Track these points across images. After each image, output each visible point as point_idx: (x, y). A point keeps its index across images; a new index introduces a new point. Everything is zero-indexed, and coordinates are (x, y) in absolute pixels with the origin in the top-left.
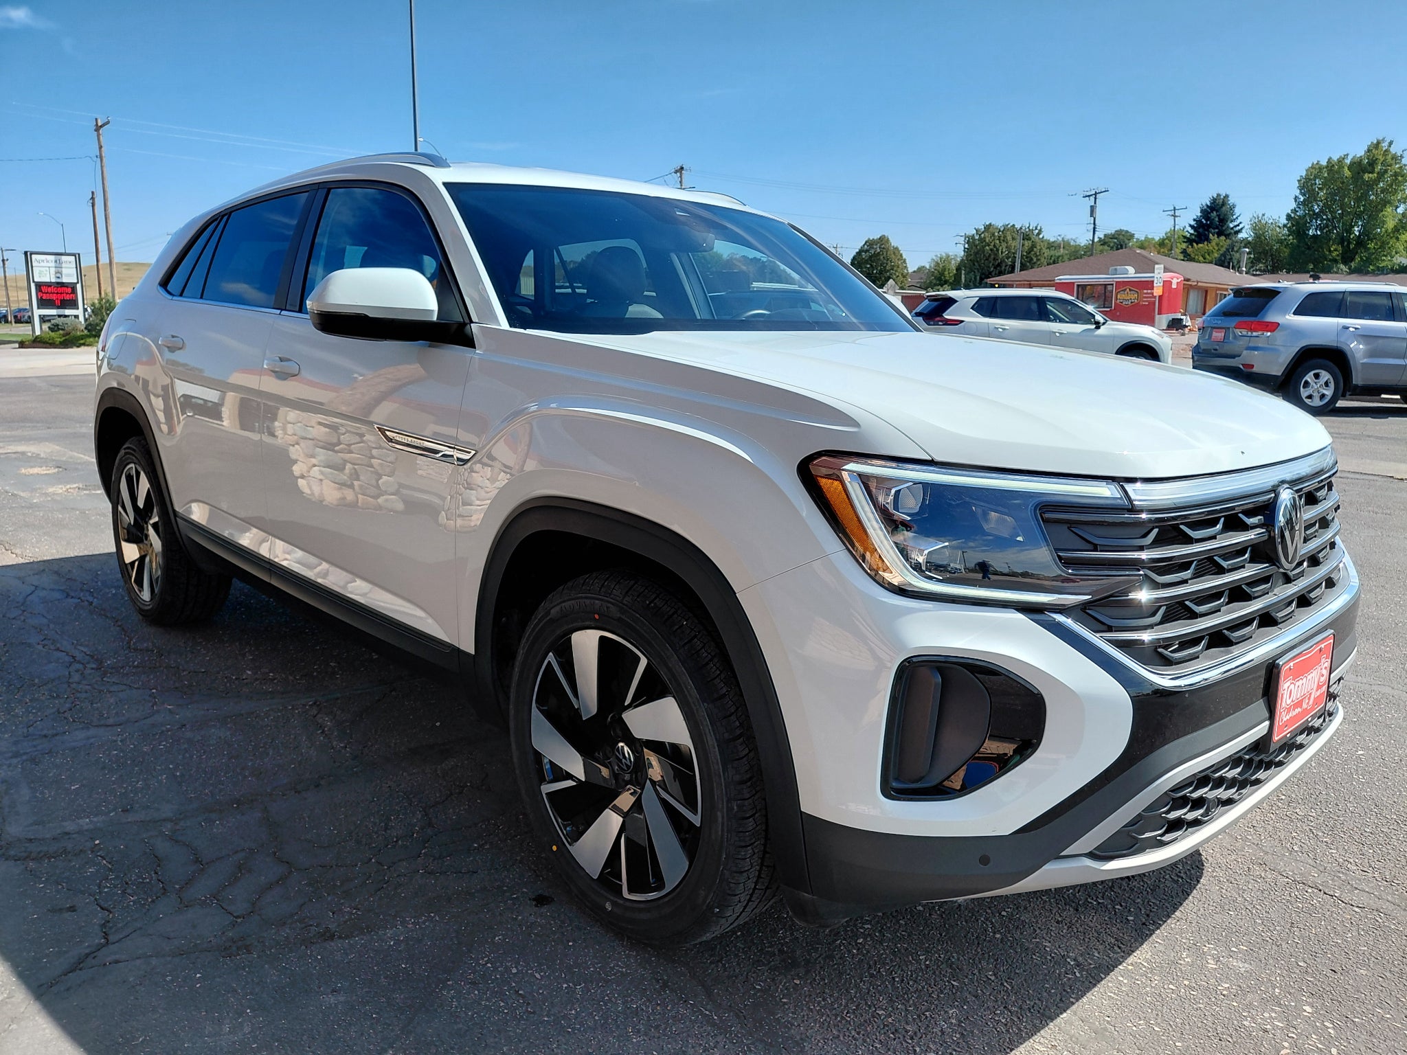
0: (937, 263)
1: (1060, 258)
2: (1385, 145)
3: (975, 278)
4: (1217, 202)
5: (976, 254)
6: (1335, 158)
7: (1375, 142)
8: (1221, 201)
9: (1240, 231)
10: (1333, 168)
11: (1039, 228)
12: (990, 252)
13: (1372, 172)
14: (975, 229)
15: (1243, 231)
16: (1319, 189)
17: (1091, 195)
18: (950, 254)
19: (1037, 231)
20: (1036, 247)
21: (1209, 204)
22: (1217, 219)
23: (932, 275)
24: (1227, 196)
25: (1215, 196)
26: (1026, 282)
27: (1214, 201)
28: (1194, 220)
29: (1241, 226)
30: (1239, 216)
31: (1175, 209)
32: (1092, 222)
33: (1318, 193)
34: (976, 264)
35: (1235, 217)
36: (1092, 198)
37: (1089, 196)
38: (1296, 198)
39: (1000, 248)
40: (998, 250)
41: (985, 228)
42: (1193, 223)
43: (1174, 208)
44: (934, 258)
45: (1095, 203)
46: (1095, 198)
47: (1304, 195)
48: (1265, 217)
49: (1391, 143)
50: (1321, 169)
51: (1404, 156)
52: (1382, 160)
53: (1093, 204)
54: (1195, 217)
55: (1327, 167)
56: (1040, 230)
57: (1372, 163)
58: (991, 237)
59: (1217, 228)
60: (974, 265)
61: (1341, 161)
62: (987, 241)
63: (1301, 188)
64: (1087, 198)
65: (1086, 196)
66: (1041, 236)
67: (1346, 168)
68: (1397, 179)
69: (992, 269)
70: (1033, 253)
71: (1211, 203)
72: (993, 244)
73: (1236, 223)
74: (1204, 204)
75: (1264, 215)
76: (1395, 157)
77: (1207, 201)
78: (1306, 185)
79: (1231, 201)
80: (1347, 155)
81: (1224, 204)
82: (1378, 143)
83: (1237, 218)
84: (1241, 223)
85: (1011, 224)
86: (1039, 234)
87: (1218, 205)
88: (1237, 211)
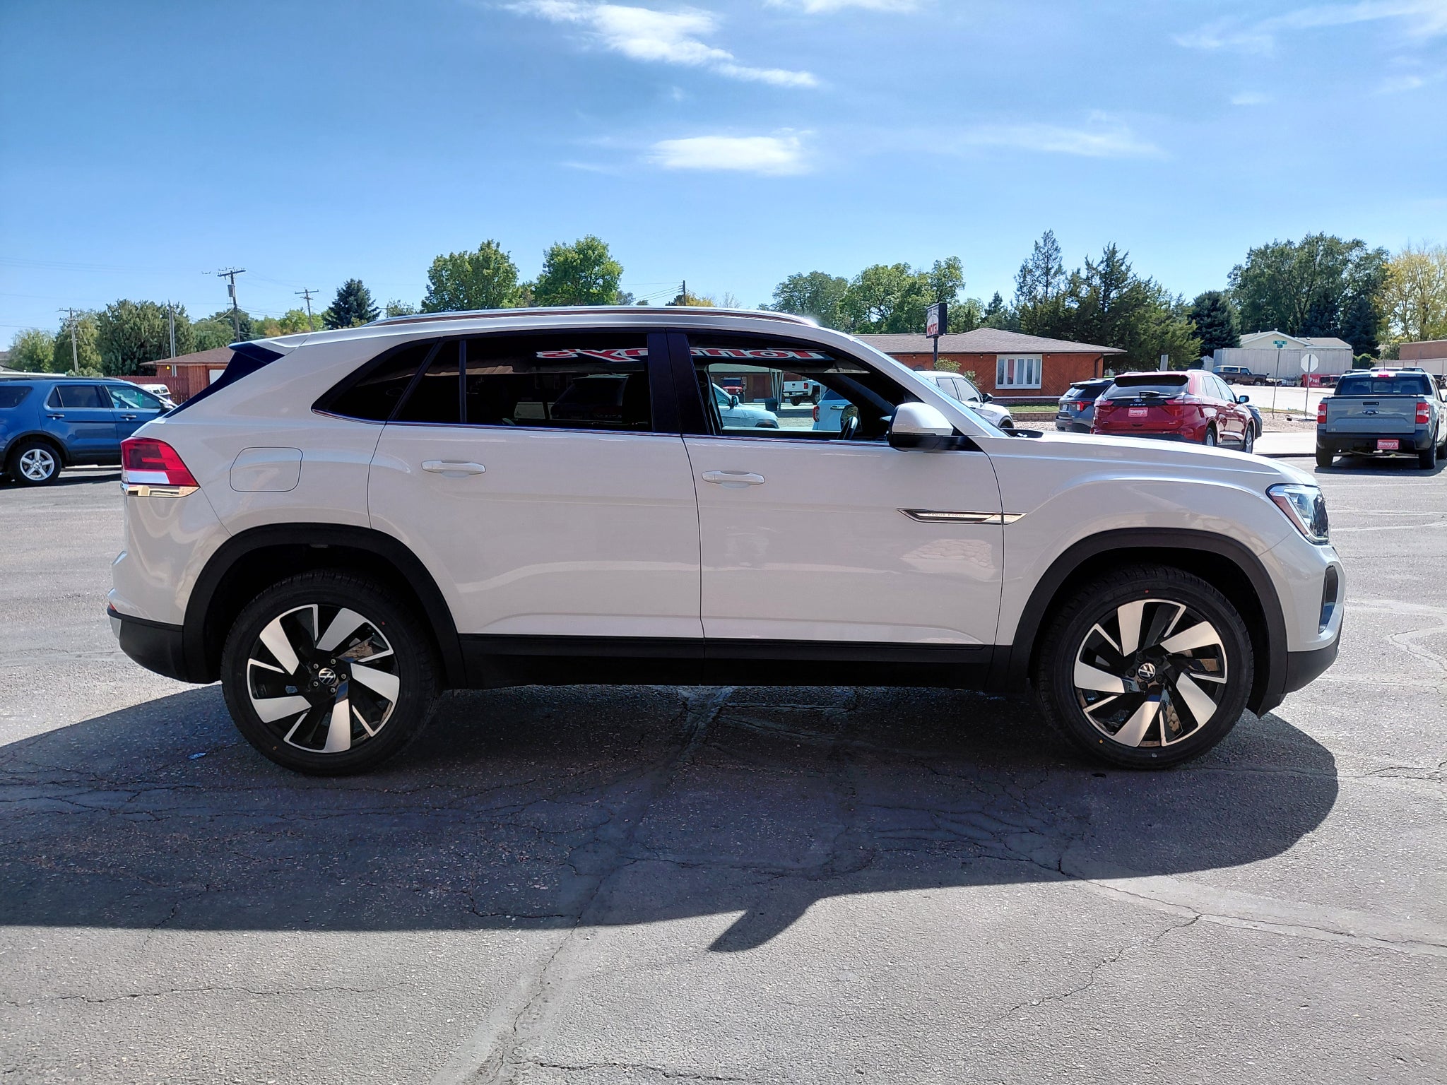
0: (24, 340)
1: (207, 338)
2: (494, 246)
3: (117, 359)
4: (353, 286)
5: (113, 332)
6: (456, 254)
7: (486, 242)
8: (356, 286)
9: (377, 315)
10: (455, 263)
11: (180, 306)
12: (130, 331)
13: (488, 269)
14: (107, 305)
15: (381, 314)
16: (447, 280)
17: (228, 274)
18: (40, 330)
19: (179, 310)
20: (182, 327)
21: (345, 288)
22: (355, 303)
23: (20, 353)
24: (360, 282)
25: (349, 281)
26: (201, 365)
27: (349, 286)
28: (333, 303)
29: (378, 311)
30: (374, 301)
31: (307, 292)
32: (232, 302)
33: (446, 284)
34: (115, 343)
35: (370, 302)
36: (228, 277)
37: (225, 275)
38: (428, 287)
39: (143, 327)
40: (139, 329)
41: (118, 304)
42: (332, 306)
43: (306, 290)
44: (18, 333)
45: (233, 282)
46: (232, 278)
47: (434, 284)
48: (401, 303)
49: (498, 245)
50: (445, 261)
51: (510, 256)
52: (494, 258)
53: (230, 284)
54: (334, 301)
55: (451, 261)
56: (183, 309)
57: (487, 260)
58: (129, 315)
59: (356, 312)
60: (112, 344)
61: (461, 256)
62: (124, 317)
63: (432, 278)
64: (223, 277)
65: (221, 275)
66: (185, 315)
67: (467, 264)
68: (508, 276)
69: (135, 349)
70: (180, 332)
71: (347, 288)
72: (132, 321)
73: (372, 308)
74: (340, 289)
75: (399, 301)
76: (502, 257)
77: (343, 286)
78: (435, 275)
79: (365, 286)
80: (466, 251)
81: (359, 290)
82: (489, 243)
83: (372, 303)
84: (377, 308)
85: (149, 302)
86: (181, 313)
87: (354, 289)
88: (372, 297)
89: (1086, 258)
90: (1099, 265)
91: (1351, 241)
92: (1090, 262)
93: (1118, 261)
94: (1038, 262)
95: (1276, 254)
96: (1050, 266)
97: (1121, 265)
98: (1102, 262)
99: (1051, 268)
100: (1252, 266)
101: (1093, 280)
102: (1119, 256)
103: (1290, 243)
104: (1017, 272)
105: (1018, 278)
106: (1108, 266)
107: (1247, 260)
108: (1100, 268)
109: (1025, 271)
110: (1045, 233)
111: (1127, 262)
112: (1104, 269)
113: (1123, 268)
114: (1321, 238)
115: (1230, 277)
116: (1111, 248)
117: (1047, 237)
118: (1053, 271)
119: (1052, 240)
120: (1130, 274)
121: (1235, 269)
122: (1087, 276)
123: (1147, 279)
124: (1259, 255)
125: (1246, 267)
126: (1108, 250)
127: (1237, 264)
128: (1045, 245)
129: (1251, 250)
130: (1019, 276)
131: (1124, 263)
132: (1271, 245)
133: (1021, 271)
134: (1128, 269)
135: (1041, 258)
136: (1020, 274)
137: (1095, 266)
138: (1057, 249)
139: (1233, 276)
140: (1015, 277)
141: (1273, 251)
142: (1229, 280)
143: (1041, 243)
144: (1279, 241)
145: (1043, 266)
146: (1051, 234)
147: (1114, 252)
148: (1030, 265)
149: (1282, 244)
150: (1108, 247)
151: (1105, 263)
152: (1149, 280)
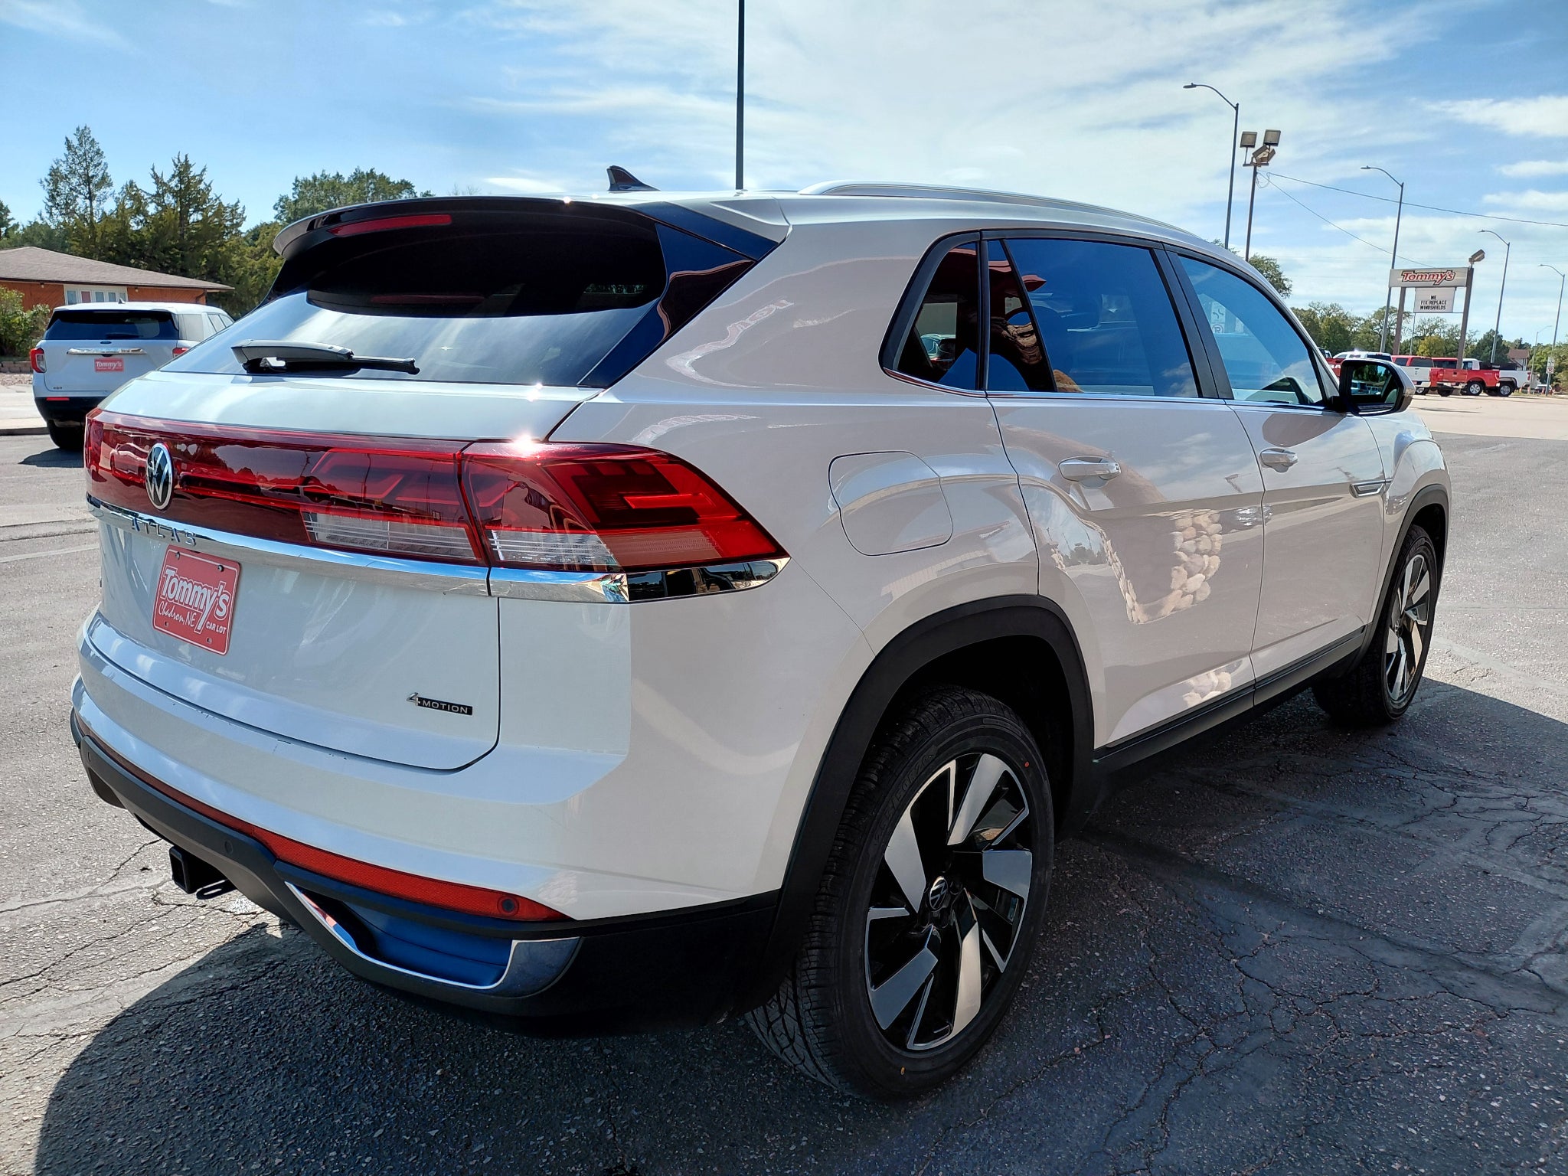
89: (153, 169)
90: (171, 180)
91: (400, 181)
92: (159, 175)
93: (194, 177)
94: (73, 166)
95: (325, 187)
96: (90, 174)
97: (200, 181)
98: (174, 176)
99: (93, 177)
100: (301, 198)
101: (165, 198)
102: (195, 171)
103: (338, 176)
104: (45, 174)
105: (46, 184)
106: (181, 181)
107: (294, 191)
108: (173, 184)
109: (55, 176)
110: (78, 129)
111: (207, 179)
112: (176, 186)
113: (202, 186)
114: (371, 175)
115: (277, 209)
116: (182, 160)
117: (83, 134)
118: (95, 180)
119: (90, 139)
120: (211, 195)
121: (281, 200)
122: (158, 192)
123: (234, 204)
124: (304, 186)
125: (293, 199)
126: (179, 162)
127: (283, 195)
128: (81, 144)
129: (297, 181)
130: (46, 180)
131: (202, 180)
132: (318, 176)
133: (50, 175)
134: (208, 188)
135: (77, 161)
136: (49, 178)
137: (165, 181)
138: (98, 153)
139: (279, 209)
140: (41, 182)
141: (322, 184)
142: (276, 213)
143: (75, 142)
144: (327, 173)
145: (81, 171)
146: (87, 131)
147: (187, 166)
148: (63, 169)
149: (331, 177)
150: (179, 159)
151: (177, 178)
152: (236, 205)
